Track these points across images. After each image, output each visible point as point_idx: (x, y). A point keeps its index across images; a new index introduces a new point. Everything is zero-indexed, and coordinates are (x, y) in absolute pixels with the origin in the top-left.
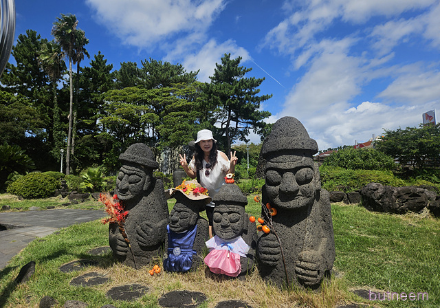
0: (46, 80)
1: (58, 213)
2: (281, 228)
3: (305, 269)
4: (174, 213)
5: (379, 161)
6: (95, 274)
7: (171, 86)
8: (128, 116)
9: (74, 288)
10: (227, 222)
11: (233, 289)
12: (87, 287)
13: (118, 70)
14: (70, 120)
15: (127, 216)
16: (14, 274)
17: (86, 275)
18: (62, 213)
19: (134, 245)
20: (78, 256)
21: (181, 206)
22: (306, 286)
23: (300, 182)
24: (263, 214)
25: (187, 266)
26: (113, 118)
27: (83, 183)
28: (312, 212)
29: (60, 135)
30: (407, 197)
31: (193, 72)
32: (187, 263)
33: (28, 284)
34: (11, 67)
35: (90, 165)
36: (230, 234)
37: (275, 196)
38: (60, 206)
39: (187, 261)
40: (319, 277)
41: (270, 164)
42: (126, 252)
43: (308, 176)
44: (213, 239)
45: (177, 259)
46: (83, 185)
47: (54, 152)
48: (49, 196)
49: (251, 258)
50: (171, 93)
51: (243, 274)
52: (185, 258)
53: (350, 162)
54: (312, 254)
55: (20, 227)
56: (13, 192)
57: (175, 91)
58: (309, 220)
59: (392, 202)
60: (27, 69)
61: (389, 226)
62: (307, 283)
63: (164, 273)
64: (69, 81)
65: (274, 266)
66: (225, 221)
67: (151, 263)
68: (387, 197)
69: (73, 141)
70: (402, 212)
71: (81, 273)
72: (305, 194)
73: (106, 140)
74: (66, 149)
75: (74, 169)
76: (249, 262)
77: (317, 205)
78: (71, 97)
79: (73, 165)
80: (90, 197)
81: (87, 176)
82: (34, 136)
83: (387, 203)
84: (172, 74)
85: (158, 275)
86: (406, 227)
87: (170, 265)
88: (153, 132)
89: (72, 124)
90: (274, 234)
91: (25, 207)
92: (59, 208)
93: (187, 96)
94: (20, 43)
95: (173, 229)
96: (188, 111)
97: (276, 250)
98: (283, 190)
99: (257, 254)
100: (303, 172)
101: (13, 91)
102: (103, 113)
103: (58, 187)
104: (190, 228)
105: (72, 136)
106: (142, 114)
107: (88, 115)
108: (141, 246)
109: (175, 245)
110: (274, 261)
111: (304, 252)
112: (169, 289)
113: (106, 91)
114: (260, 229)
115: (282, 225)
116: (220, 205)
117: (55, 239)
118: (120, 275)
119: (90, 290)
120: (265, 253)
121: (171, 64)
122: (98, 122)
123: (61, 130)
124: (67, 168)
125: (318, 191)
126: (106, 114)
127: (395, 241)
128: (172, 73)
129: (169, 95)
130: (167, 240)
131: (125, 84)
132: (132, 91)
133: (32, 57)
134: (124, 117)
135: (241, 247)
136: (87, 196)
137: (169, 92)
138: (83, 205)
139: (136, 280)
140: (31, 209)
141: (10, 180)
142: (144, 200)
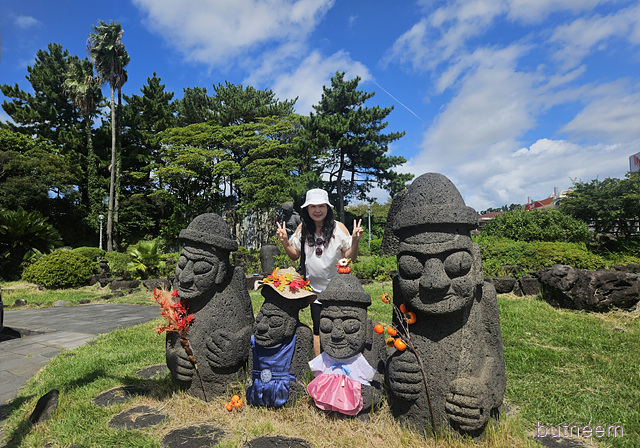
0: (76, 115)
1: (95, 311)
2: (422, 343)
3: (461, 406)
4: (261, 318)
5: (566, 228)
6: (146, 409)
7: (256, 121)
8: (195, 166)
9: (114, 431)
10: (340, 333)
11: (350, 434)
12: (134, 431)
13: (181, 99)
14: (112, 173)
15: (192, 322)
16: (28, 408)
17: (132, 411)
18: (100, 310)
19: (203, 365)
20: (121, 380)
21: (272, 308)
22: (462, 432)
23: (451, 274)
24: (395, 321)
25: (282, 398)
26: (174, 168)
27: (132, 264)
28: (470, 318)
29: (98, 195)
30: (611, 286)
31: (289, 101)
32: (282, 394)
33: (48, 424)
34: (27, 97)
35: (141, 238)
36: (346, 351)
37: (413, 295)
38: (98, 299)
39: (281, 390)
40: (482, 418)
41: (405, 246)
42: (191, 375)
43: (463, 265)
44: (319, 357)
45: (267, 387)
46: (131, 267)
47: (90, 218)
48: (83, 285)
49: (378, 388)
50: (256, 132)
51: (366, 411)
52: (279, 386)
53: (521, 230)
54: (470, 383)
55: (39, 333)
56: (30, 279)
57: (263, 128)
58: (465, 331)
59: (589, 295)
60: (50, 101)
61: (586, 331)
62: (463, 427)
63: (247, 408)
64: (110, 116)
65: (413, 401)
66: (338, 332)
67: (228, 393)
68: (580, 286)
69: (116, 202)
70: (604, 309)
71: (125, 407)
72: (459, 292)
73: (163, 200)
74: (107, 215)
75: (119, 243)
76: (375, 393)
77: (477, 308)
78: (114, 139)
79: (117, 237)
80: (141, 286)
81: (137, 252)
82: (62, 197)
83: (581, 296)
84: (258, 104)
85: (239, 410)
86: (611, 333)
87: (256, 396)
88: (231, 189)
89: (115, 177)
90: (412, 352)
91: (47, 301)
92: (96, 302)
93: (280, 136)
94: (39, 63)
95: (260, 342)
96: (281, 158)
97: (416, 376)
98: (425, 285)
99: (386, 382)
100: (456, 259)
101: (31, 131)
102: (159, 161)
103: (95, 271)
104: (286, 340)
105: (114, 195)
106: (215, 162)
107: (138, 166)
108: (213, 368)
109: (263, 366)
110: (412, 393)
111: (458, 381)
112: (255, 433)
113: (163, 130)
114: (391, 344)
115: (426, 339)
116: (331, 307)
117: (89, 353)
118: (182, 411)
119: (138, 435)
120: (399, 380)
121: (256, 88)
122: (152, 175)
123: (99, 186)
124: (109, 243)
125: (479, 287)
126: (164, 163)
127: (595, 355)
128: (258, 101)
129: (254, 134)
130: (251, 358)
131: (191, 118)
132: (201, 128)
133: (55, 82)
134: (189, 167)
135: (361, 371)
136: (137, 284)
137: (253, 129)
138: (131, 298)
139: (206, 418)
140: (56, 304)
141: (26, 260)
142: (218, 298)
